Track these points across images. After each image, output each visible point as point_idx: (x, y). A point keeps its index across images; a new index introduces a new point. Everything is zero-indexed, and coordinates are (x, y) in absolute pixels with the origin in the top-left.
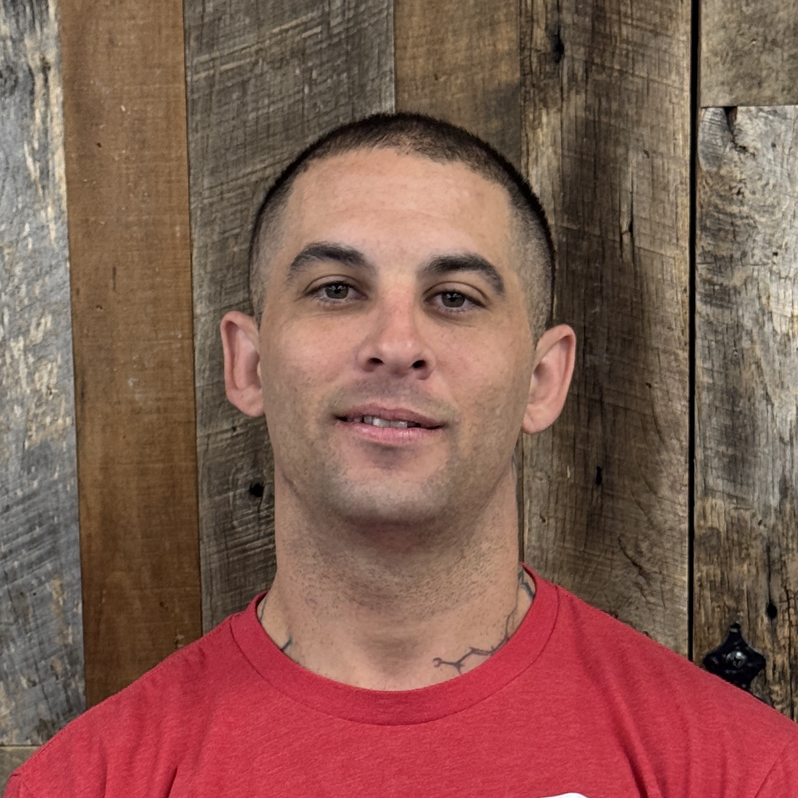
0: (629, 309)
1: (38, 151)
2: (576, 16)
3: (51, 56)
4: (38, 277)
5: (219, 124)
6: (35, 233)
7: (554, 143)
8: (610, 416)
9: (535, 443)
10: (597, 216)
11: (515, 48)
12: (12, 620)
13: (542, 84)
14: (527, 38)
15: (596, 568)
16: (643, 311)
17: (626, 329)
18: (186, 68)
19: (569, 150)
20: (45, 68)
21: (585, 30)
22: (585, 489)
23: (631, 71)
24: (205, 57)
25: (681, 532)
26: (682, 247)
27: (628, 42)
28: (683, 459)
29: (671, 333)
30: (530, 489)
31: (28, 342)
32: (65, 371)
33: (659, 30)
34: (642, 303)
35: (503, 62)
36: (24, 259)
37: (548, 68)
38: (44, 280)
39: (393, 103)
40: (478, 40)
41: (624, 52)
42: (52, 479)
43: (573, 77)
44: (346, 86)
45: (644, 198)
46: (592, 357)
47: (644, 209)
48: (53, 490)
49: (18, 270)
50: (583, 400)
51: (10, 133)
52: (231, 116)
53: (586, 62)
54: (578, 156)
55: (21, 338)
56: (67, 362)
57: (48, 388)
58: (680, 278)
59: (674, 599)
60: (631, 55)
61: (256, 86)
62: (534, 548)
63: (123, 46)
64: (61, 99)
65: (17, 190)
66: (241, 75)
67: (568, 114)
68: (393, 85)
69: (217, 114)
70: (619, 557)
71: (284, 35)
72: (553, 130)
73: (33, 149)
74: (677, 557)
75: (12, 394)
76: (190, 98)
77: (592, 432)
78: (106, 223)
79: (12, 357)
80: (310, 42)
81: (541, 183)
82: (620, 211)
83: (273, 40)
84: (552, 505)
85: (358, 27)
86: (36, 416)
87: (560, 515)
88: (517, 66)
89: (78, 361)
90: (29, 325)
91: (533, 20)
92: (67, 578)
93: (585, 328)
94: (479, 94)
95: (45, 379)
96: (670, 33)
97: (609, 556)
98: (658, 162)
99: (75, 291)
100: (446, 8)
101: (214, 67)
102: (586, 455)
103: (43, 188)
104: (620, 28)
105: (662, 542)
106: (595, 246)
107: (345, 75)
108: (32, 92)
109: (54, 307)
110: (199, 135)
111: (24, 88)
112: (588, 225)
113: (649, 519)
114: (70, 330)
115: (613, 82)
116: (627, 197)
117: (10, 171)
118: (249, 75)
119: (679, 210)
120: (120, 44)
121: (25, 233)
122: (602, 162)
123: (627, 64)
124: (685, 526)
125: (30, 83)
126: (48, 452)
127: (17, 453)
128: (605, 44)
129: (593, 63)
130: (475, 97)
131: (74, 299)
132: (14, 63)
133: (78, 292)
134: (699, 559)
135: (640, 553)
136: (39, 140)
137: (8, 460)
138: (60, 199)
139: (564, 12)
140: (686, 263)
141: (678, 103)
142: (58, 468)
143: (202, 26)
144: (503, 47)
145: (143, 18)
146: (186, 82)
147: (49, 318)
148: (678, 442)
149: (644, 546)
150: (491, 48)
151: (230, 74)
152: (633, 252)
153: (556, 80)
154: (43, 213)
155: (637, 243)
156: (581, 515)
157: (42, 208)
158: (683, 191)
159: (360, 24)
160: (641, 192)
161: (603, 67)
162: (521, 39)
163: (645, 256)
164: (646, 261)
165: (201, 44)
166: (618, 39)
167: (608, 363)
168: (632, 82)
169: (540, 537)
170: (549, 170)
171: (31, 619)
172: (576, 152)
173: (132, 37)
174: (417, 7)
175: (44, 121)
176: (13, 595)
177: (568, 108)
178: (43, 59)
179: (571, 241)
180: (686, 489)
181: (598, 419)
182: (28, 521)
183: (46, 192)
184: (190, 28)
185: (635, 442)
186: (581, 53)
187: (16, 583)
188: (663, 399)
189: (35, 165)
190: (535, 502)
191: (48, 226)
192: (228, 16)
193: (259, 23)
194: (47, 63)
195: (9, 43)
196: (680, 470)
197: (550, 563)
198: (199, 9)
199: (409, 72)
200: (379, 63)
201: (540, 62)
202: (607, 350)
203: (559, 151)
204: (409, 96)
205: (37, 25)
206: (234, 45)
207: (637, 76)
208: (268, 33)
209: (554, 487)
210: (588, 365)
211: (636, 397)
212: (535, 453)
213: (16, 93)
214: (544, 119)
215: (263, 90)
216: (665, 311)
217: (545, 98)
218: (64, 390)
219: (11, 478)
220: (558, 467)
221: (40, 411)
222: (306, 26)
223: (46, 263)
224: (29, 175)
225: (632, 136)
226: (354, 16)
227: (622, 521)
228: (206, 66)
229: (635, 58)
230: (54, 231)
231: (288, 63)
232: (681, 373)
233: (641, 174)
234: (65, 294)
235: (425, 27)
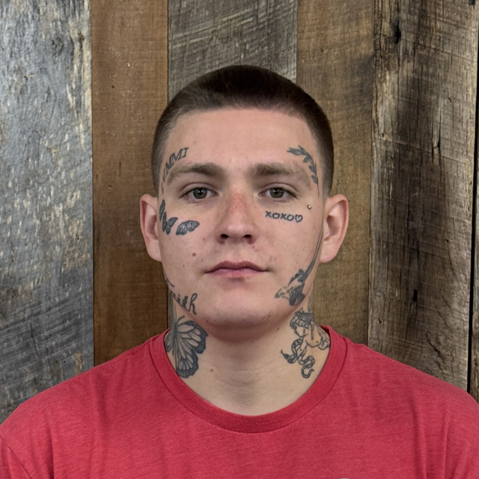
0: (437, 194)
1: (75, 90)
2: (409, 15)
3: (85, 32)
4: (73, 167)
5: (188, 76)
6: (71, 140)
7: (393, 92)
8: (423, 259)
9: (376, 274)
10: (418, 137)
11: (371, 33)
12: (50, 378)
13: (387, 56)
14: (378, 28)
15: (412, 352)
16: (445, 195)
17: (434, 206)
18: (168, 41)
19: (402, 96)
20: (81, 39)
21: (414, 24)
22: (406, 303)
23: (442, 50)
24: (181, 35)
25: (464, 330)
26: (469, 157)
27: (440, 31)
28: (467, 286)
29: (461, 209)
30: (372, 303)
31: (65, 207)
32: (88, 225)
33: (459, 25)
34: (444, 191)
35: (363, 42)
36: (64, 156)
37: (391, 47)
38: (76, 169)
39: (296, 65)
40: (348, 28)
41: (438, 38)
42: (77, 291)
43: (406, 52)
44: (267, 54)
45: (448, 127)
46: (413, 223)
47: (447, 134)
48: (78, 298)
49: (60, 162)
50: (406, 249)
51: (58, 78)
52: (196, 71)
53: (414, 43)
54: (408, 100)
55: (61, 205)
56: (89, 220)
57: (77, 235)
58: (468, 176)
59: (459, 371)
60: (442, 39)
61: (211, 53)
62: (374, 339)
63: (130, 27)
64: (90, 58)
65: (61, 113)
66: (202, 46)
67: (402, 74)
68: (295, 55)
69: (187, 69)
70: (426, 346)
71: (230, 22)
72: (393, 84)
73: (72, 88)
74: (462, 346)
75: (54, 239)
76: (170, 60)
77: (411, 269)
78: (116, 135)
79: (55, 216)
80: (245, 27)
81: (385, 116)
82: (432, 134)
83: (223, 25)
84: (386, 313)
85: (275, 18)
86: (69, 252)
87: (391, 319)
88: (372, 45)
89: (96, 218)
90: (66, 197)
91: (382, 17)
92: (85, 352)
93: (409, 205)
94: (348, 61)
95: (75, 230)
96: (466, 27)
97: (421, 345)
98: (457, 105)
99: (95, 176)
100: (329, 8)
101: (185, 41)
102: (407, 282)
103: (78, 112)
104: (436, 23)
105: (452, 337)
106: (417, 155)
107: (266, 48)
108: (72, 54)
109: (81, 186)
110: (175, 82)
111: (68, 51)
112: (413, 142)
113: (445, 323)
114: (92, 200)
115: (431, 56)
116: (437, 126)
117: (57, 102)
118: (207, 46)
119: (469, 134)
120: (128, 25)
121: (66, 140)
122: (422, 104)
123: (439, 45)
124: (467, 327)
125: (71, 47)
126: (75, 275)
127: (56, 274)
128: (426, 33)
129: (418, 44)
130: (345, 62)
131: (95, 181)
132: (62, 35)
133: (97, 176)
134: (475, 347)
135: (439, 343)
136: (76, 83)
137: (50, 279)
138: (87, 119)
139: (402, 12)
140: (472, 167)
141: (470, 69)
142: (82, 285)
143: (179, 15)
144: (364, 32)
145: (143, 10)
146: (168, 50)
147: (79, 192)
148: (464, 276)
149: (441, 339)
150: (356, 33)
151: (195, 45)
152: (440, 159)
153: (396, 53)
154: (77, 128)
155: (442, 154)
156: (404, 319)
157: (76, 125)
158: (471, 123)
159: (277, 16)
160: (445, 123)
161: (425, 47)
162: (374, 28)
163: (447, 162)
164: (448, 165)
165: (178, 27)
166: (435, 30)
167: (422, 226)
168: (442, 56)
169: (378, 333)
170: (390, 108)
171: (62, 377)
172: (406, 97)
173: (135, 22)
174: (311, 7)
175: (79, 72)
176: (51, 362)
177: (402, 71)
178: (80, 34)
179: (402, 152)
180: (468, 305)
181: (416, 260)
182: (62, 316)
183: (79, 115)
184: (171, 16)
185: (438, 275)
186: (411, 38)
187: (53, 355)
188: (456, 249)
189: (73, 98)
190: (375, 311)
191: (80, 136)
192: (195, 10)
193: (214, 15)
194: (82, 36)
195: (59, 23)
196: (465, 293)
197: (384, 348)
198: (178, 5)
199: (306, 46)
200: (287, 40)
201: (386, 42)
202: (422, 218)
203: (396, 97)
204: (305, 62)
205: (77, 12)
206: (199, 28)
207: (445, 52)
208: (220, 21)
209: (387, 302)
210: (410, 227)
211: (439, 248)
212: (376, 280)
213: (63, 54)
214: (388, 77)
215: (216, 55)
216: (458, 196)
217: (388, 64)
218: (87, 237)
219: (52, 290)
220: (390, 290)
221: (72, 249)
222: (243, 17)
223: (78, 159)
224: (69, 105)
225: (441, 88)
226: (273, 12)
227: (428, 323)
228: (181, 40)
229: (445, 41)
230: (83, 139)
231: (231, 40)
232: (467, 233)
233: (446, 112)
234: (89, 177)
235: (316, 19)
